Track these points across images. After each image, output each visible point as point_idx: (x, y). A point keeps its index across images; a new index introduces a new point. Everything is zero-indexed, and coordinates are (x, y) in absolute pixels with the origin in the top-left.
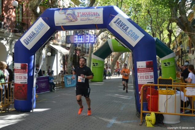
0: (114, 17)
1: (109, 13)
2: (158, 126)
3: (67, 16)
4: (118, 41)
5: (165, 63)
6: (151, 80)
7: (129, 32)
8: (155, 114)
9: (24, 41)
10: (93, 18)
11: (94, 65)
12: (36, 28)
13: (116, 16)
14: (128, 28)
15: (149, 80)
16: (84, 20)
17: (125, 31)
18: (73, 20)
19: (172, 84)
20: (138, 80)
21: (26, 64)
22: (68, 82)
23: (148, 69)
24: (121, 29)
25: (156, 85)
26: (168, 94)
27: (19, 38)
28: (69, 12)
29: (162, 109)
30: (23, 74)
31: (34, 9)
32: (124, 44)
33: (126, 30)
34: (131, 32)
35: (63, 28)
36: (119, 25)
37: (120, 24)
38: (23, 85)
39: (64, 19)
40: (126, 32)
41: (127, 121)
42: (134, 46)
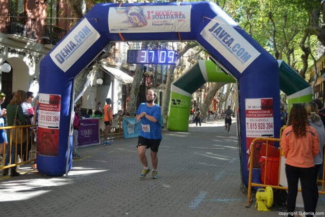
0: (210, 21)
1: (202, 14)
3: (129, 18)
4: (215, 63)
6: (268, 131)
7: (234, 47)
8: (274, 189)
9: (56, 57)
10: (173, 21)
11: (174, 104)
12: (77, 36)
13: (213, 20)
14: (232, 40)
15: (265, 132)
16: (158, 25)
17: (227, 45)
18: (139, 24)
20: (247, 130)
21: (58, 96)
23: (265, 112)
24: (221, 42)
25: (278, 139)
27: (48, 51)
28: (134, 9)
30: (52, 112)
31: (76, 5)
32: (226, 68)
33: (229, 43)
34: (238, 48)
35: (122, 38)
36: (217, 34)
37: (220, 33)
38: (52, 131)
39: (125, 22)
40: (229, 48)
41: (225, 200)
42: (241, 72)
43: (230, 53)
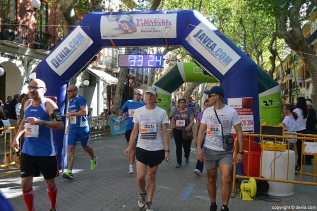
0: (195, 27)
1: (186, 22)
2: (261, 199)
3: (120, 25)
4: (199, 65)
6: (249, 128)
7: (217, 52)
8: (256, 180)
9: (52, 62)
10: (160, 28)
12: (71, 42)
13: (197, 27)
14: (215, 45)
15: (246, 128)
16: (147, 32)
17: (210, 50)
18: (129, 31)
19: (282, 135)
21: (54, 98)
22: (115, 126)
23: (246, 110)
24: (205, 47)
25: (259, 135)
26: (276, 150)
27: (43, 57)
28: (124, 17)
29: (266, 173)
32: (209, 70)
33: (212, 48)
34: (221, 52)
35: (114, 44)
36: (201, 40)
37: (203, 40)
39: (116, 29)
40: (212, 52)
42: (224, 74)
43: (214, 57)
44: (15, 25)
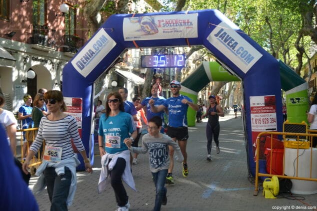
0: (215, 27)
1: (207, 21)
2: (286, 198)
3: (142, 26)
4: (220, 63)
5: (291, 99)
6: (272, 126)
7: (238, 50)
8: (279, 178)
9: (77, 64)
10: (182, 28)
12: (95, 45)
13: (218, 26)
14: (236, 43)
15: (268, 126)
16: (169, 32)
17: (231, 48)
18: (151, 32)
19: (305, 132)
20: (252, 125)
21: (80, 99)
23: (269, 108)
24: (225, 45)
25: (281, 133)
26: (299, 148)
27: (70, 59)
28: (146, 19)
29: (289, 171)
30: (76, 114)
32: (231, 69)
33: (233, 47)
34: (242, 50)
35: (136, 45)
36: (222, 39)
37: (225, 38)
39: (138, 31)
40: (233, 51)
41: (235, 189)
42: (245, 73)
43: (235, 56)
44: (45, 30)
